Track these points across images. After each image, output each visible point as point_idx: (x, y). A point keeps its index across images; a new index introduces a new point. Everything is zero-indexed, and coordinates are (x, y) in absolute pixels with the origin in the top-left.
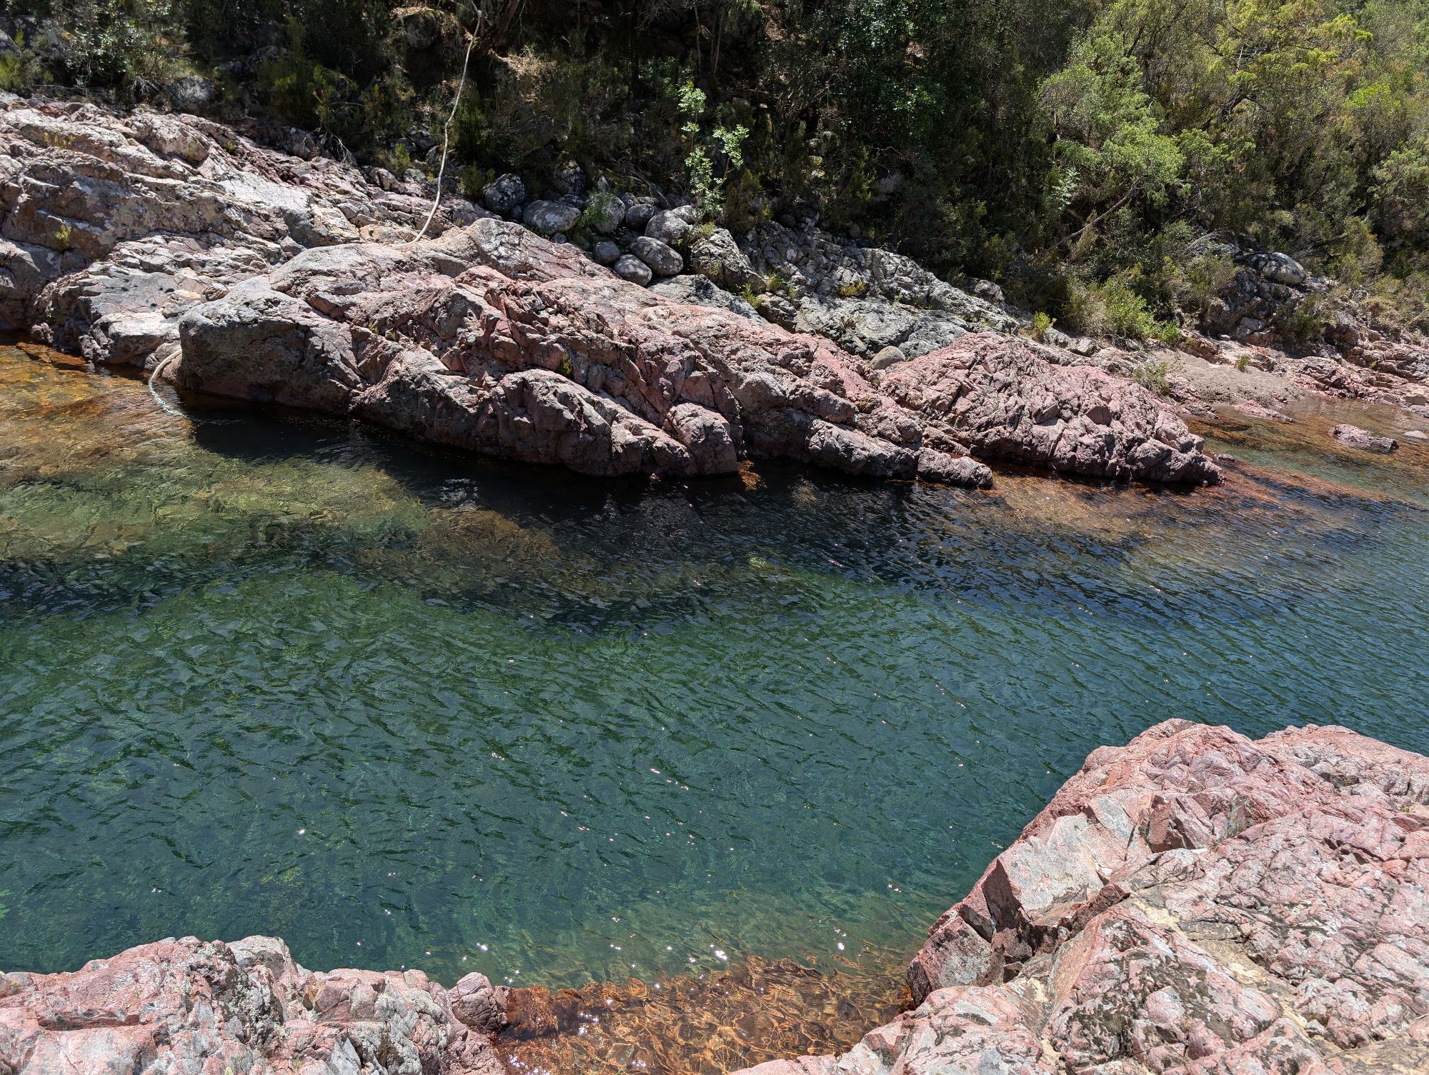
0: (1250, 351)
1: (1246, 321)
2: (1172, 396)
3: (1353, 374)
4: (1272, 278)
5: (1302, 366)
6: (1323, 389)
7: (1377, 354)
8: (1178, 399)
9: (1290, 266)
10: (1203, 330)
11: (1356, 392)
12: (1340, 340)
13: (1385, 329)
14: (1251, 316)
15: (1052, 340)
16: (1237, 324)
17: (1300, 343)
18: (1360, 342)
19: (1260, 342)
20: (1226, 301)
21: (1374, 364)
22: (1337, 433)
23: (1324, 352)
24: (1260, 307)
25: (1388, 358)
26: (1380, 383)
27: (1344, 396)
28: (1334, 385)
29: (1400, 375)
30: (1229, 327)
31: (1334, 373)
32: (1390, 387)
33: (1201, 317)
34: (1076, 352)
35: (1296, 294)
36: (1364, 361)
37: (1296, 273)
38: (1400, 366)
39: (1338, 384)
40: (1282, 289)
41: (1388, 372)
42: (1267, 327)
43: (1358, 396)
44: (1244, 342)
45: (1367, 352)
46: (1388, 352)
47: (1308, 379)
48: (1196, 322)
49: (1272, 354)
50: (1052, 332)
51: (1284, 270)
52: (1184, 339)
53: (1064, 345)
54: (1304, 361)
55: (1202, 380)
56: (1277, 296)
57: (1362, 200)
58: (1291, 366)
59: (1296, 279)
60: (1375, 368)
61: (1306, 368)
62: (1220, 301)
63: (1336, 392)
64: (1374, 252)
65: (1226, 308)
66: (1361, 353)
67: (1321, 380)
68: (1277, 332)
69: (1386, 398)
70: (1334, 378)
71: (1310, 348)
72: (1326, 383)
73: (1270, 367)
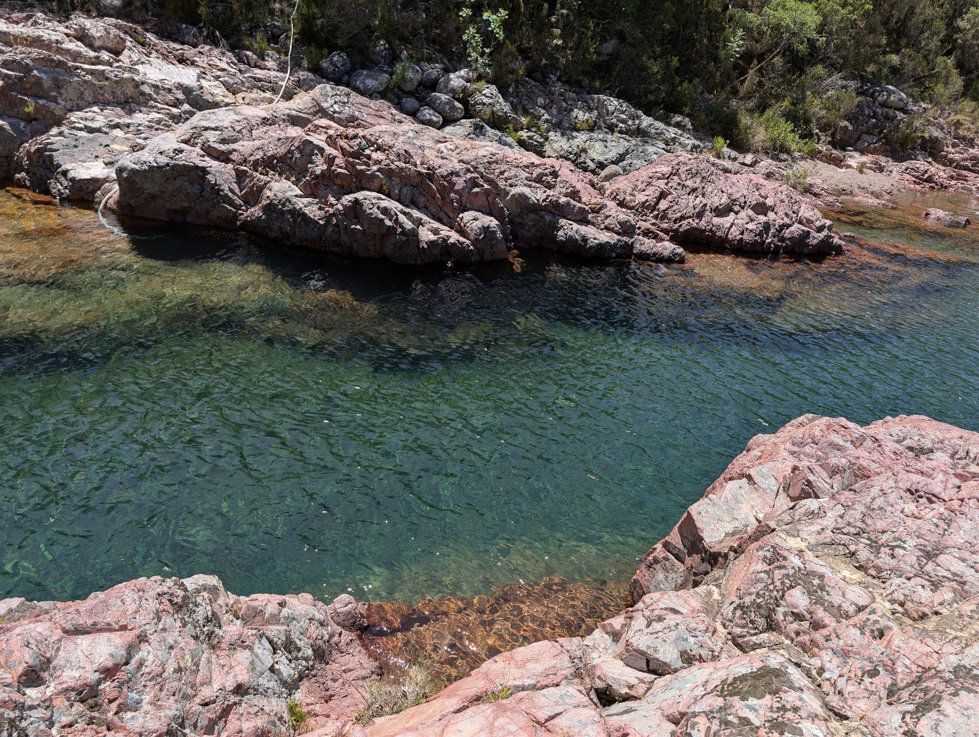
0: (867, 159)
1: (865, 137)
2: (811, 193)
3: (940, 172)
4: (884, 105)
5: (904, 168)
6: (919, 184)
7: (957, 157)
8: (815, 195)
9: (896, 94)
10: (834, 144)
11: (942, 185)
12: (931, 148)
13: (964, 138)
14: (868, 133)
15: (726, 156)
16: (859, 139)
17: (903, 151)
18: (946, 149)
19: (874, 152)
20: (851, 123)
21: (955, 164)
22: (927, 214)
23: (919, 157)
24: (875, 126)
25: (966, 160)
26: (959, 177)
27: (933, 188)
28: (927, 181)
29: (973, 171)
30: (853, 141)
31: (926, 172)
32: (967, 181)
33: (833, 135)
34: (744, 164)
35: (900, 115)
36: (948, 162)
37: (901, 100)
38: (974, 165)
39: (929, 180)
40: (891, 112)
41: (965, 170)
42: (879, 140)
43: (944, 188)
44: (862, 152)
45: (951, 156)
46: (965, 155)
47: (908, 177)
48: (829, 139)
49: (883, 160)
50: (726, 150)
51: (892, 98)
52: (820, 152)
53: (735, 159)
54: (905, 164)
55: (833, 181)
56: (887, 118)
57: (949, 45)
58: (896, 168)
59: (901, 105)
60: (955, 167)
61: (906, 170)
62: (846, 123)
63: (928, 185)
64: (957, 82)
65: (850, 128)
66: (946, 157)
67: (917, 177)
68: (885, 144)
69: (963, 188)
70: (926, 176)
71: (911, 154)
72: (921, 179)
73: (881, 169)
